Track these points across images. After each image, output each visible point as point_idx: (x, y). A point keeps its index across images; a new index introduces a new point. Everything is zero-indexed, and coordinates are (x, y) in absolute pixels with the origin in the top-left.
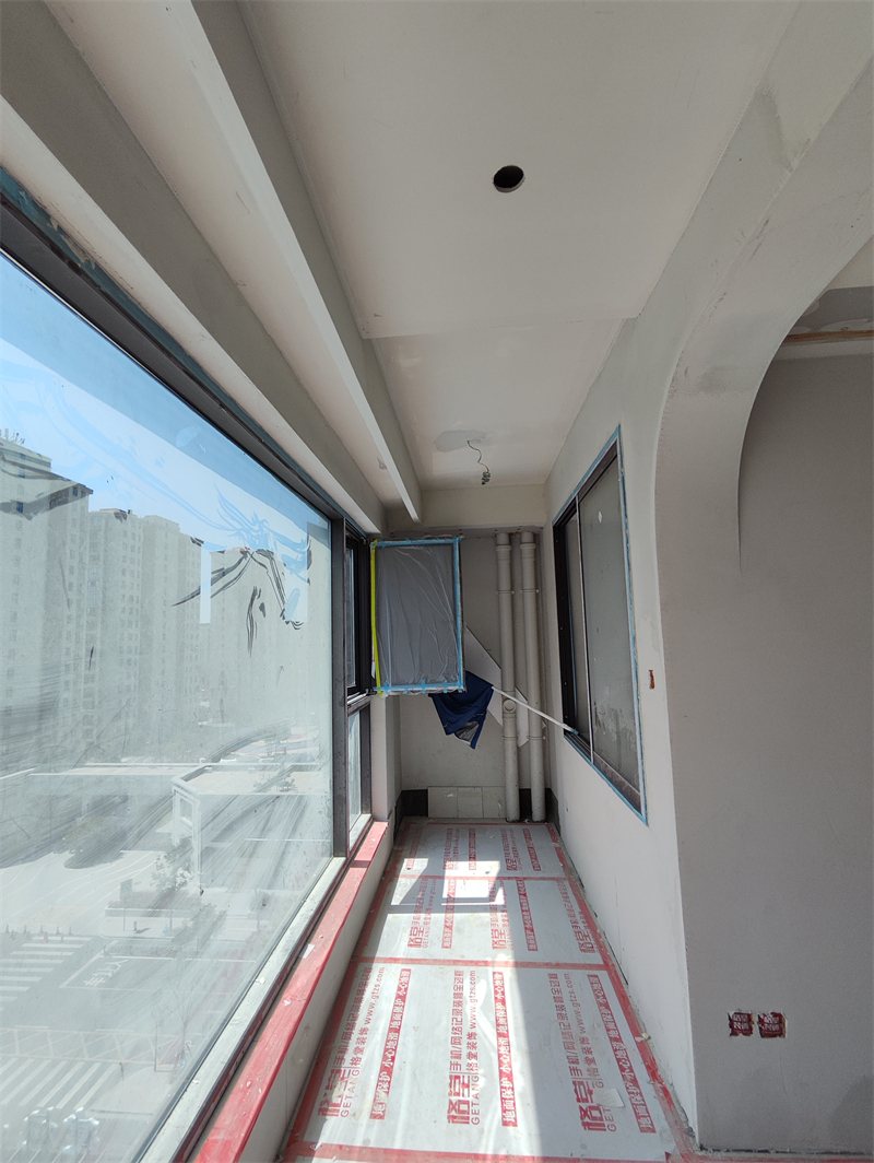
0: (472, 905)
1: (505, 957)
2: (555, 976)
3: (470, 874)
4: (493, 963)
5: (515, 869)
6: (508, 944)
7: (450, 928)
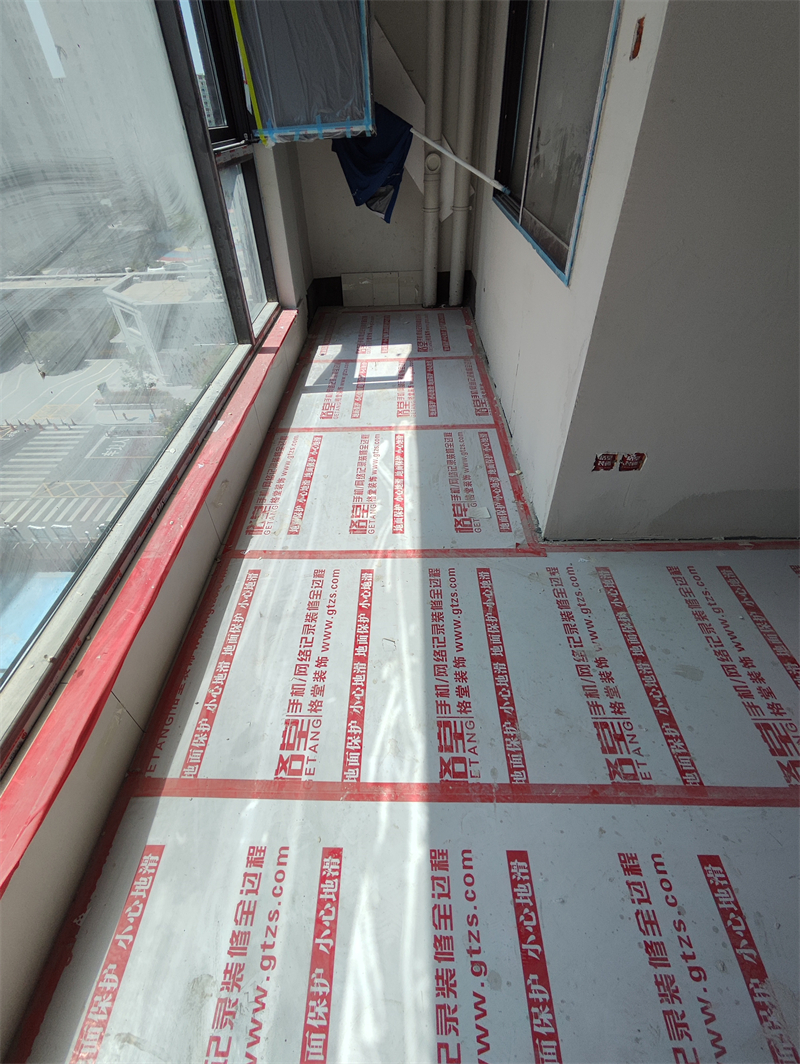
0: (382, 383)
1: (408, 422)
2: (450, 435)
3: (382, 356)
4: (396, 428)
5: (426, 351)
6: (412, 413)
7: (360, 402)
